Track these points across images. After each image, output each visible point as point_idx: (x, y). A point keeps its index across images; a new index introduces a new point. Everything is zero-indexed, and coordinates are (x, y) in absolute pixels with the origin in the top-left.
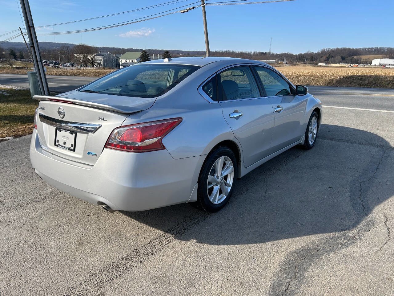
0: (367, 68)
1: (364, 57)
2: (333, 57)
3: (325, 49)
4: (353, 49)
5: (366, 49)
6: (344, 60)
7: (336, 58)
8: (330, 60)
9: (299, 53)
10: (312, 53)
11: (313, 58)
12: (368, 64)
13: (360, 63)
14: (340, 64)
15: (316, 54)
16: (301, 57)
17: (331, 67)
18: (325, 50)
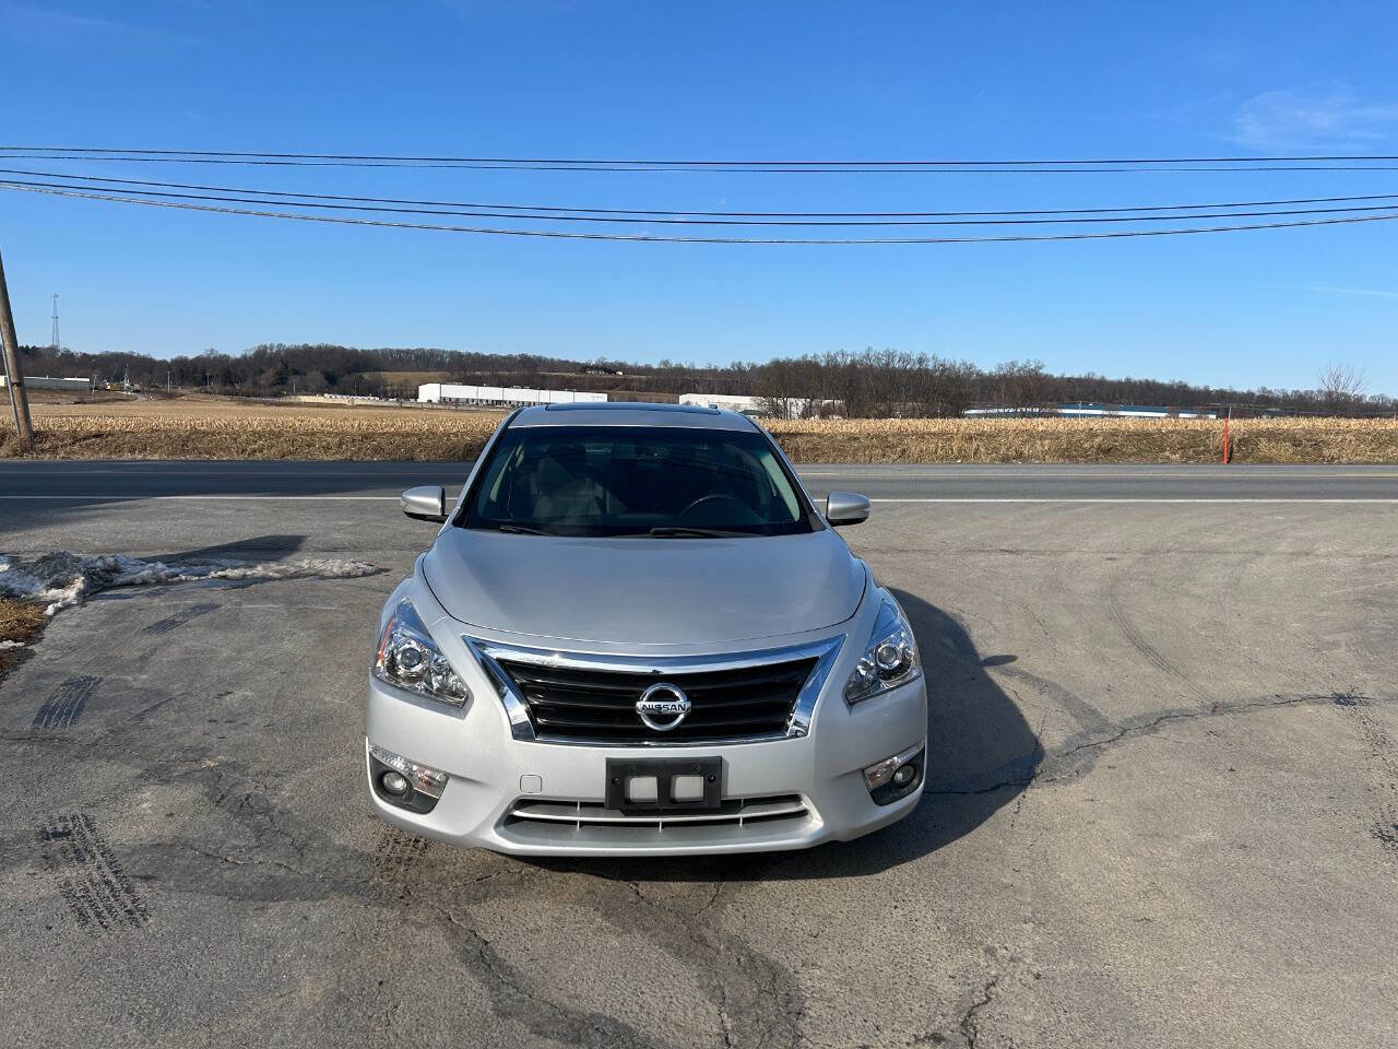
0: (410, 412)
1: (392, 378)
2: (296, 372)
3: (266, 347)
4: (354, 352)
5: (391, 351)
6: (332, 383)
7: (309, 376)
8: (289, 382)
9: (174, 357)
10: (225, 355)
11: (230, 373)
12: (407, 398)
13: (386, 396)
14: (326, 395)
15: (238, 361)
16: (184, 369)
17: (300, 405)
18: (268, 351)
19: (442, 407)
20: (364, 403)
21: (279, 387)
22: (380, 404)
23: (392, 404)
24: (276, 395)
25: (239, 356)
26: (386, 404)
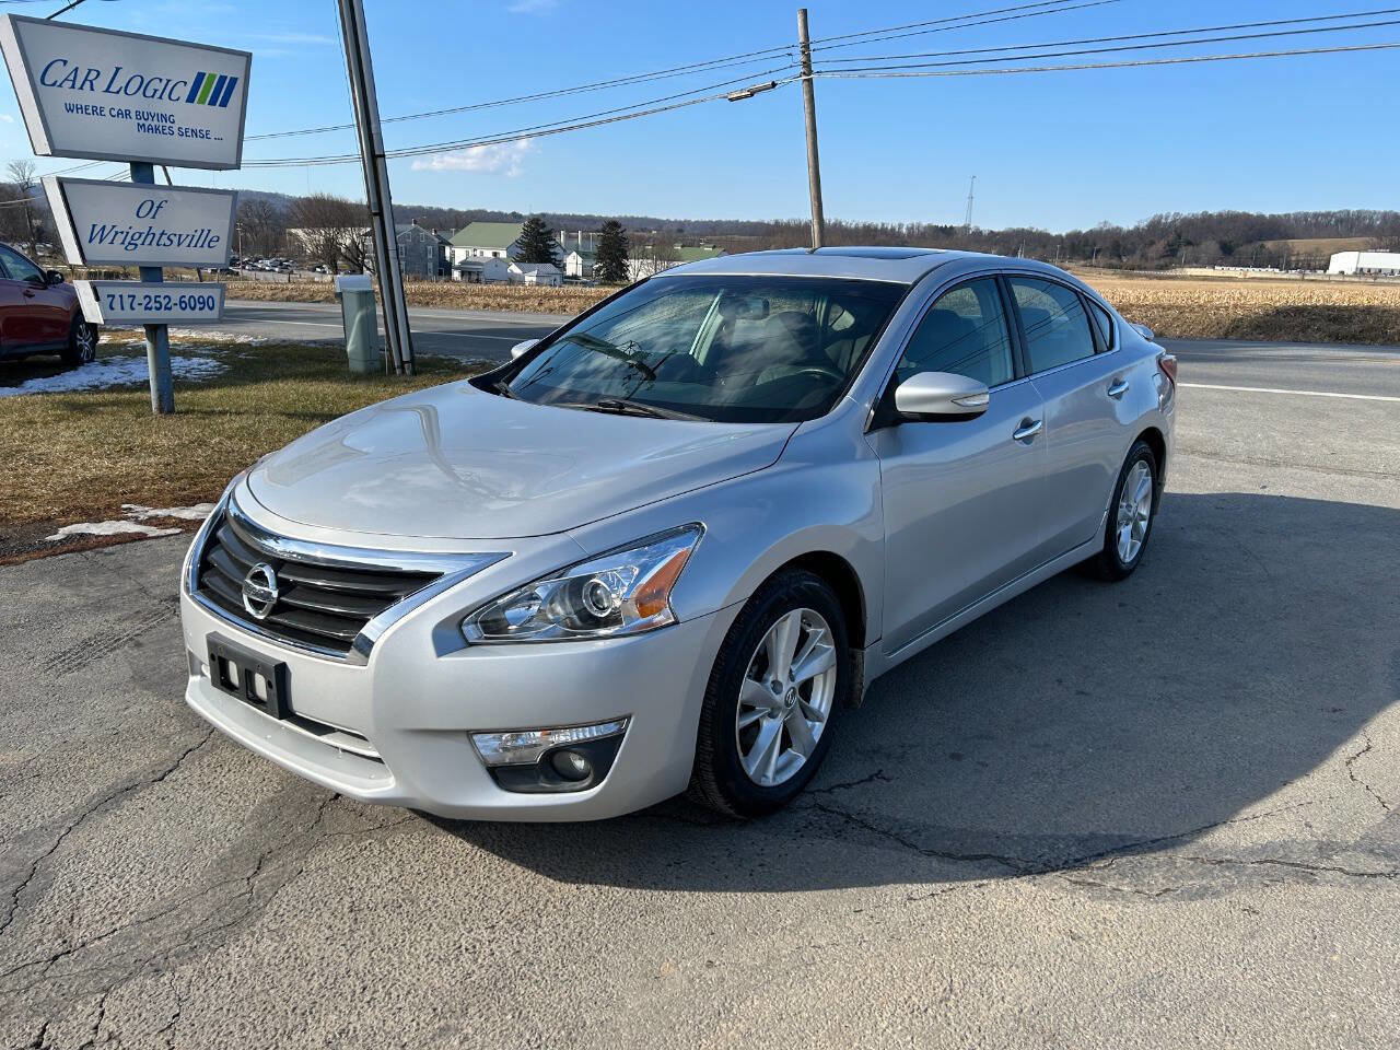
0: (1313, 285)
1: (1300, 246)
2: (1189, 243)
3: (1161, 216)
4: (1261, 217)
5: (1306, 215)
6: (1229, 253)
7: (1203, 246)
8: (1179, 255)
9: (1069, 231)
10: (1117, 228)
11: (1119, 246)
12: (1314, 269)
13: (1288, 267)
14: (1217, 268)
15: (1130, 233)
16: (1076, 243)
17: (1184, 278)
18: (1163, 221)
19: (1356, 280)
20: (1258, 275)
21: (1167, 260)
22: (1279, 276)
23: (1293, 277)
24: (1162, 268)
25: (1131, 228)
26: (1285, 276)
